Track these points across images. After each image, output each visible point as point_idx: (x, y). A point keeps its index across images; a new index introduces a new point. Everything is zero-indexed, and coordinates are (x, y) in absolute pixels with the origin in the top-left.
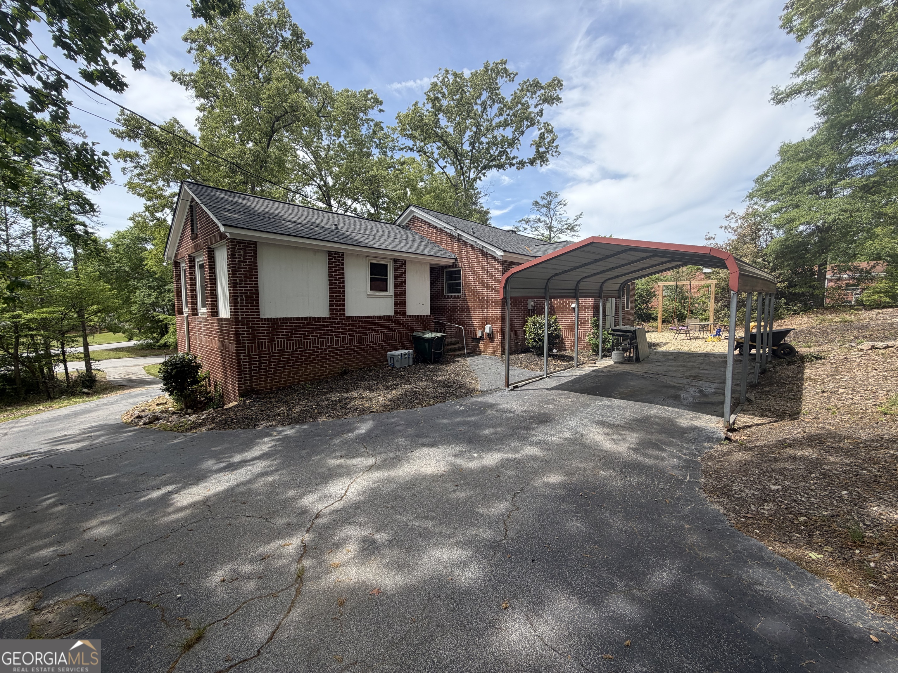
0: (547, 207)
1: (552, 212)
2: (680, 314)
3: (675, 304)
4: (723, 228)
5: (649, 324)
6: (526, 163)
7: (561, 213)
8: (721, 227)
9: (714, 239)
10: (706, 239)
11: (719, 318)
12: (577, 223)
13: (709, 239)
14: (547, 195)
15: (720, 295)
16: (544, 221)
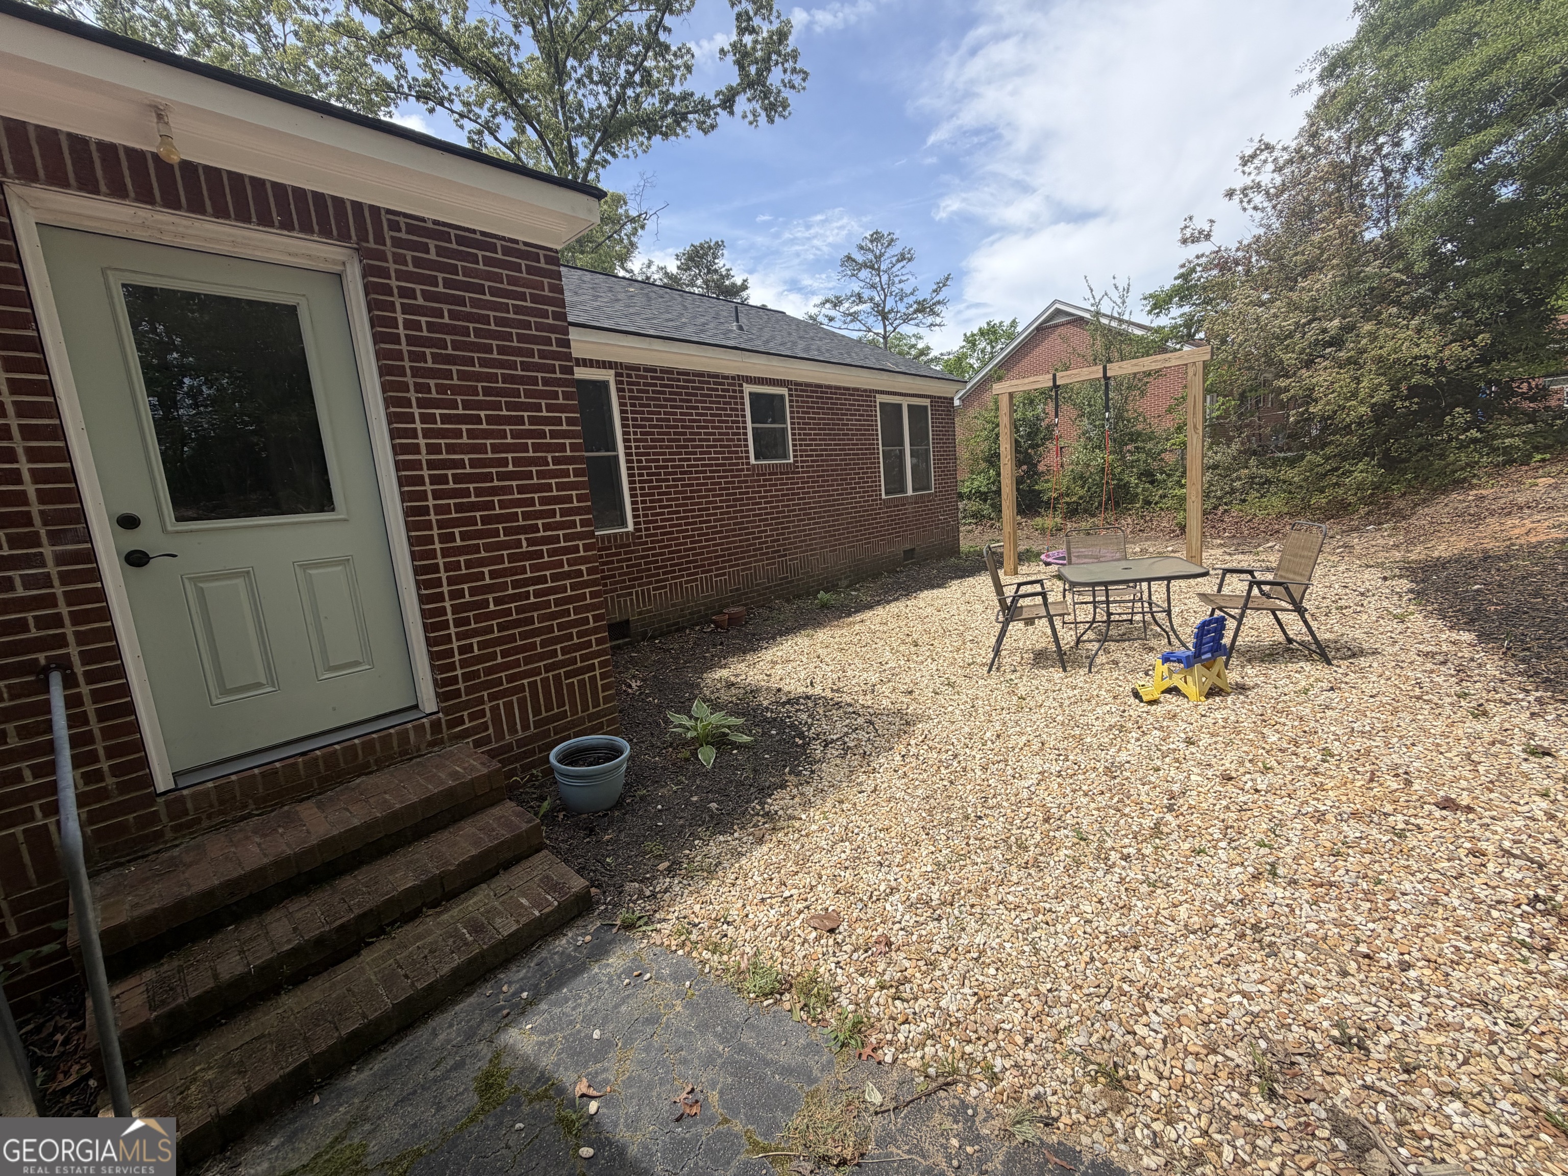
0: (872, 268)
1: (885, 278)
2: (1118, 486)
3: (1102, 458)
4: (1236, 198)
5: (1039, 520)
6: (714, 107)
7: (904, 278)
8: (1230, 194)
9: (1208, 237)
10: (1184, 241)
11: (1233, 491)
12: (940, 297)
13: (1194, 240)
14: (872, 241)
15: (1234, 418)
16: (872, 299)
